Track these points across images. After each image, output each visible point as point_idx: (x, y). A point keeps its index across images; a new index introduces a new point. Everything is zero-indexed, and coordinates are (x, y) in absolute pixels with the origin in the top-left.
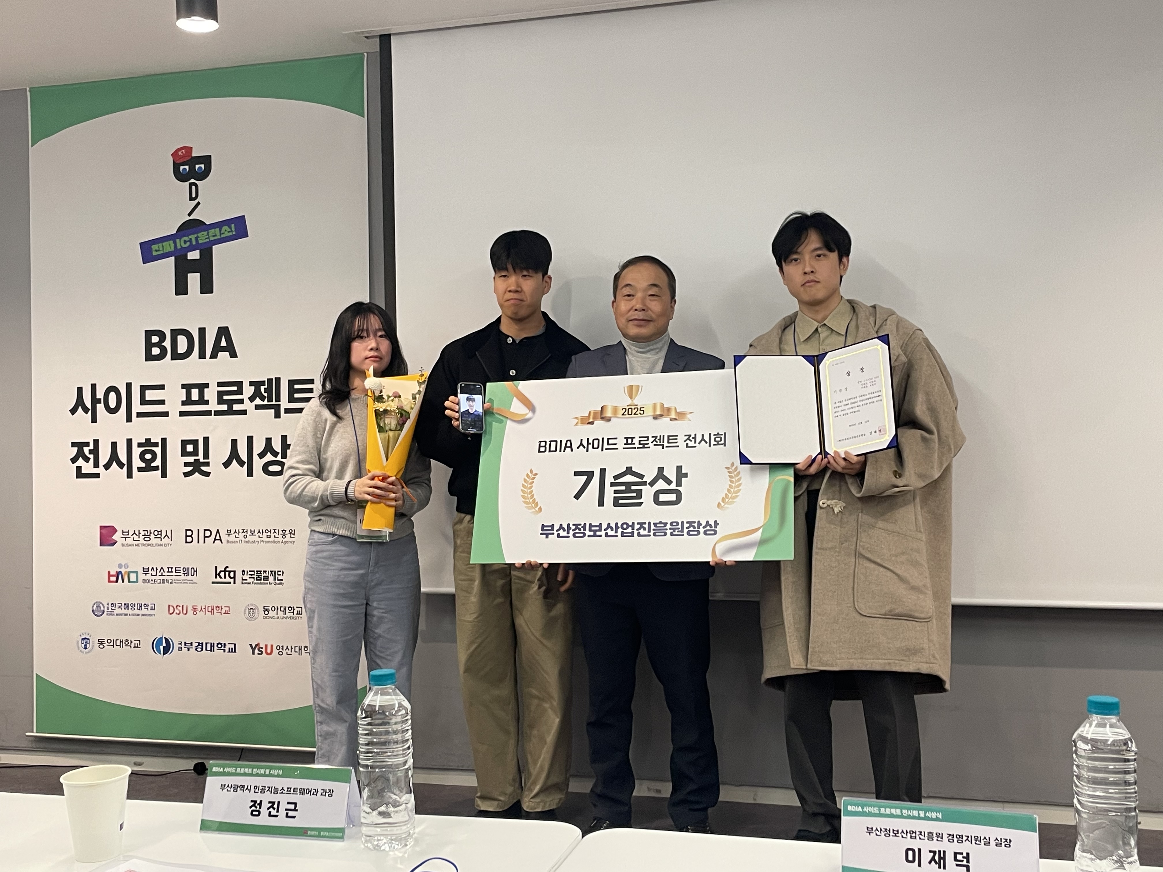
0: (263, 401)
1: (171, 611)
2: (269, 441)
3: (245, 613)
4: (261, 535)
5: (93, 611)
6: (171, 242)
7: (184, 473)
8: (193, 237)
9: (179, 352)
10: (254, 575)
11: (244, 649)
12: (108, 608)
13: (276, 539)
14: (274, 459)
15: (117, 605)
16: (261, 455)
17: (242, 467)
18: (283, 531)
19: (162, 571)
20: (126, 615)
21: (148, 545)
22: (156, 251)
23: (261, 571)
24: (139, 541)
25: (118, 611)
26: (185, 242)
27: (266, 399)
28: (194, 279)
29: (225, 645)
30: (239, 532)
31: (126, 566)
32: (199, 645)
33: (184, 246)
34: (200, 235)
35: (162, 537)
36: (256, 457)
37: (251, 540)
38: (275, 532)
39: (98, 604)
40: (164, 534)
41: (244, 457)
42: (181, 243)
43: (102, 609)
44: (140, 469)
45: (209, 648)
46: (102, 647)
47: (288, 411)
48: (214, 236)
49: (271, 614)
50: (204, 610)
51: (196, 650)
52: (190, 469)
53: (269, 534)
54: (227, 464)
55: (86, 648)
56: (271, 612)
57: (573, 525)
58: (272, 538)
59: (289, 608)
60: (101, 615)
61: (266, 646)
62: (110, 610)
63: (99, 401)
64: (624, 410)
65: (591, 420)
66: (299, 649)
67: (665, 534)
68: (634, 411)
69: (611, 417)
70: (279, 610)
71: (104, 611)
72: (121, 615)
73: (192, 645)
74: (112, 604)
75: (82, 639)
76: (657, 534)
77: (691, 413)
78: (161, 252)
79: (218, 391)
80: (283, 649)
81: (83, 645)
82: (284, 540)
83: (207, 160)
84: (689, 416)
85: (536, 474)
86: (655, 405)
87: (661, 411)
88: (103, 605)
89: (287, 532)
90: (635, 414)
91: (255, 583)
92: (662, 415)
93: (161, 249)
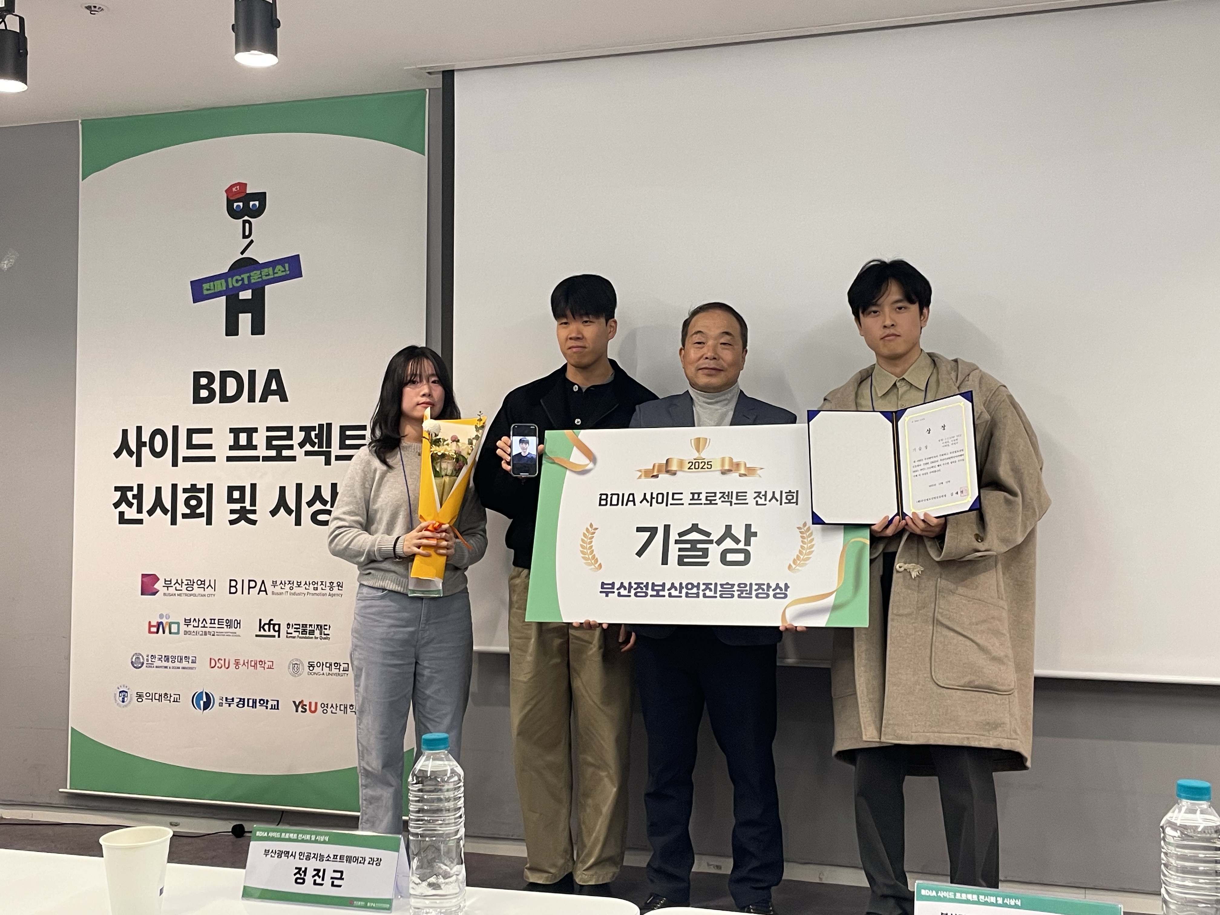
0: (314, 447)
1: (213, 665)
2: (318, 488)
3: (289, 668)
4: (307, 587)
5: (132, 662)
6: (223, 281)
7: (229, 521)
8: (245, 276)
9: (228, 395)
10: (299, 628)
11: (287, 706)
12: (148, 660)
13: (324, 592)
14: (323, 507)
15: (157, 656)
16: (310, 504)
17: (290, 515)
18: (330, 583)
19: (204, 622)
20: (166, 667)
21: (191, 595)
22: (208, 290)
23: (306, 625)
24: (181, 590)
25: (157, 663)
26: (237, 281)
27: (317, 445)
28: (245, 320)
29: (267, 701)
30: (285, 583)
31: (168, 617)
32: (240, 701)
33: (236, 285)
34: (252, 274)
35: (206, 587)
36: (304, 505)
37: (297, 592)
38: (322, 584)
39: (138, 656)
40: (207, 584)
41: (292, 506)
42: (233, 282)
43: (142, 661)
44: (185, 516)
45: (251, 704)
46: (141, 700)
47: (338, 458)
48: (266, 276)
49: (316, 670)
50: (246, 664)
51: (237, 706)
52: (235, 516)
53: (316, 586)
54: (274, 513)
55: (123, 702)
56: (316, 668)
57: (635, 583)
58: (319, 591)
59: (335, 664)
60: (140, 667)
61: (310, 703)
62: (150, 662)
63: (144, 444)
64: (691, 464)
65: (655, 474)
66: (345, 707)
67: (733, 596)
68: (701, 466)
69: (676, 471)
70: (324, 666)
71: (143, 664)
72: (161, 667)
73: (233, 701)
74: (152, 656)
75: (120, 692)
76: (724, 596)
77: (762, 469)
78: (213, 291)
79: (267, 437)
80: (327, 707)
81: (121, 698)
82: (331, 592)
83: (261, 197)
84: (759, 472)
85: (596, 529)
86: (723, 459)
87: (729, 466)
88: (142, 656)
89: (335, 584)
90: (702, 468)
91: (301, 638)
92: (730, 471)
93: (212, 288)
